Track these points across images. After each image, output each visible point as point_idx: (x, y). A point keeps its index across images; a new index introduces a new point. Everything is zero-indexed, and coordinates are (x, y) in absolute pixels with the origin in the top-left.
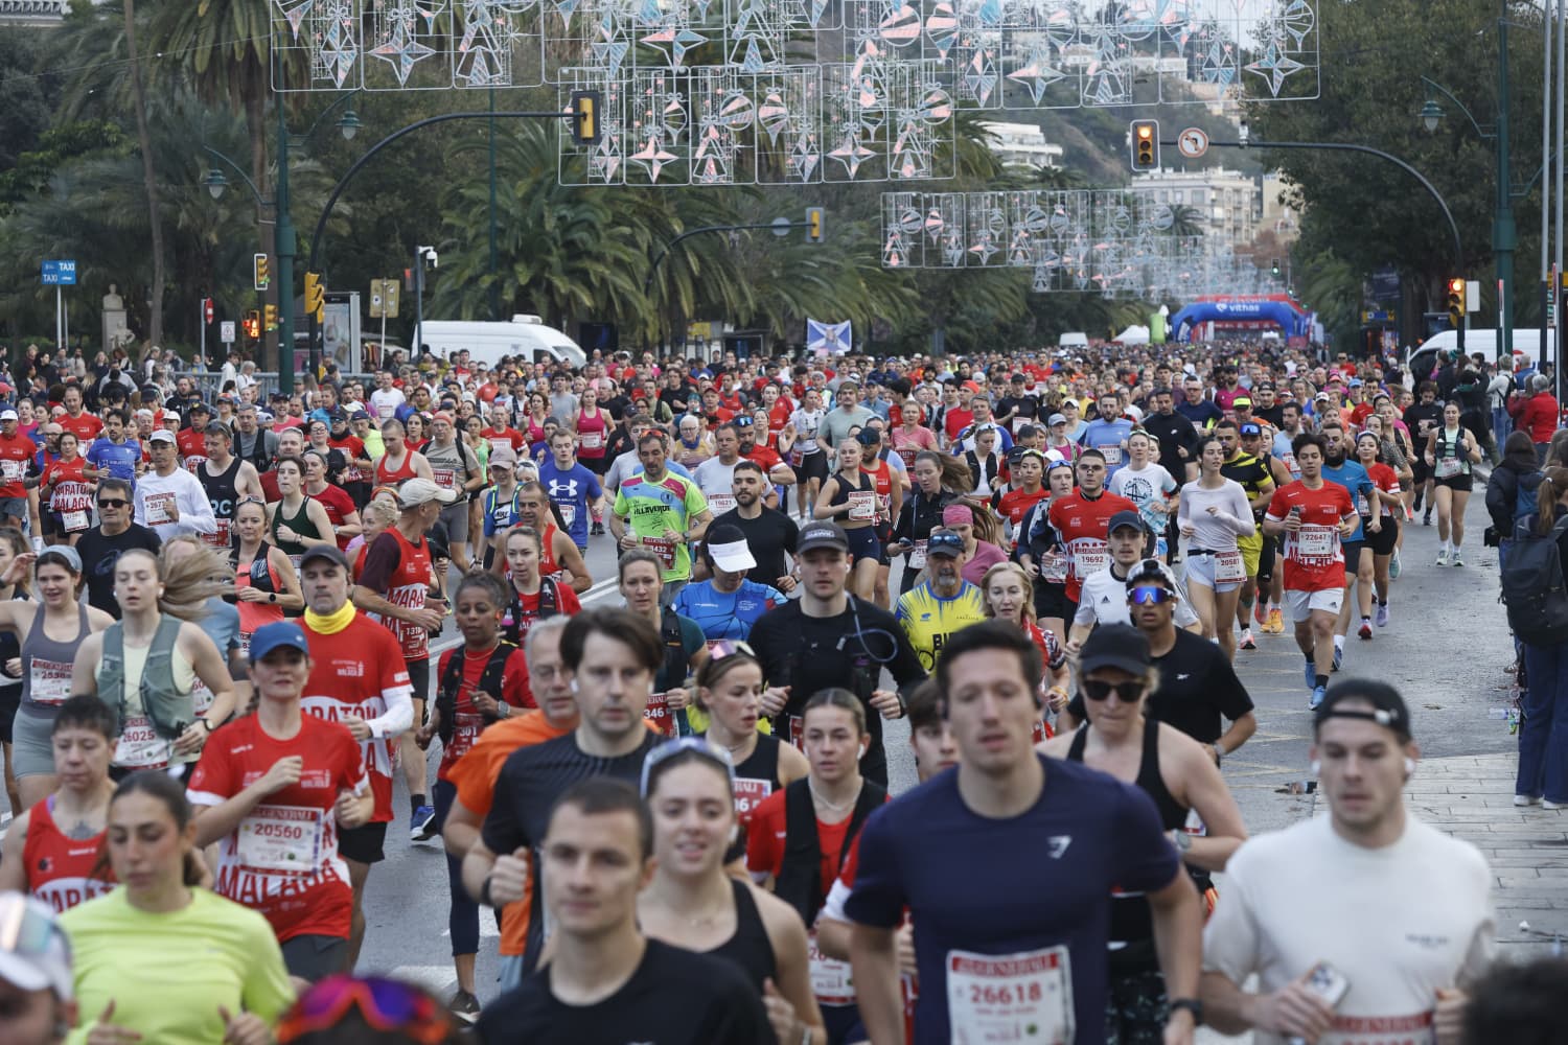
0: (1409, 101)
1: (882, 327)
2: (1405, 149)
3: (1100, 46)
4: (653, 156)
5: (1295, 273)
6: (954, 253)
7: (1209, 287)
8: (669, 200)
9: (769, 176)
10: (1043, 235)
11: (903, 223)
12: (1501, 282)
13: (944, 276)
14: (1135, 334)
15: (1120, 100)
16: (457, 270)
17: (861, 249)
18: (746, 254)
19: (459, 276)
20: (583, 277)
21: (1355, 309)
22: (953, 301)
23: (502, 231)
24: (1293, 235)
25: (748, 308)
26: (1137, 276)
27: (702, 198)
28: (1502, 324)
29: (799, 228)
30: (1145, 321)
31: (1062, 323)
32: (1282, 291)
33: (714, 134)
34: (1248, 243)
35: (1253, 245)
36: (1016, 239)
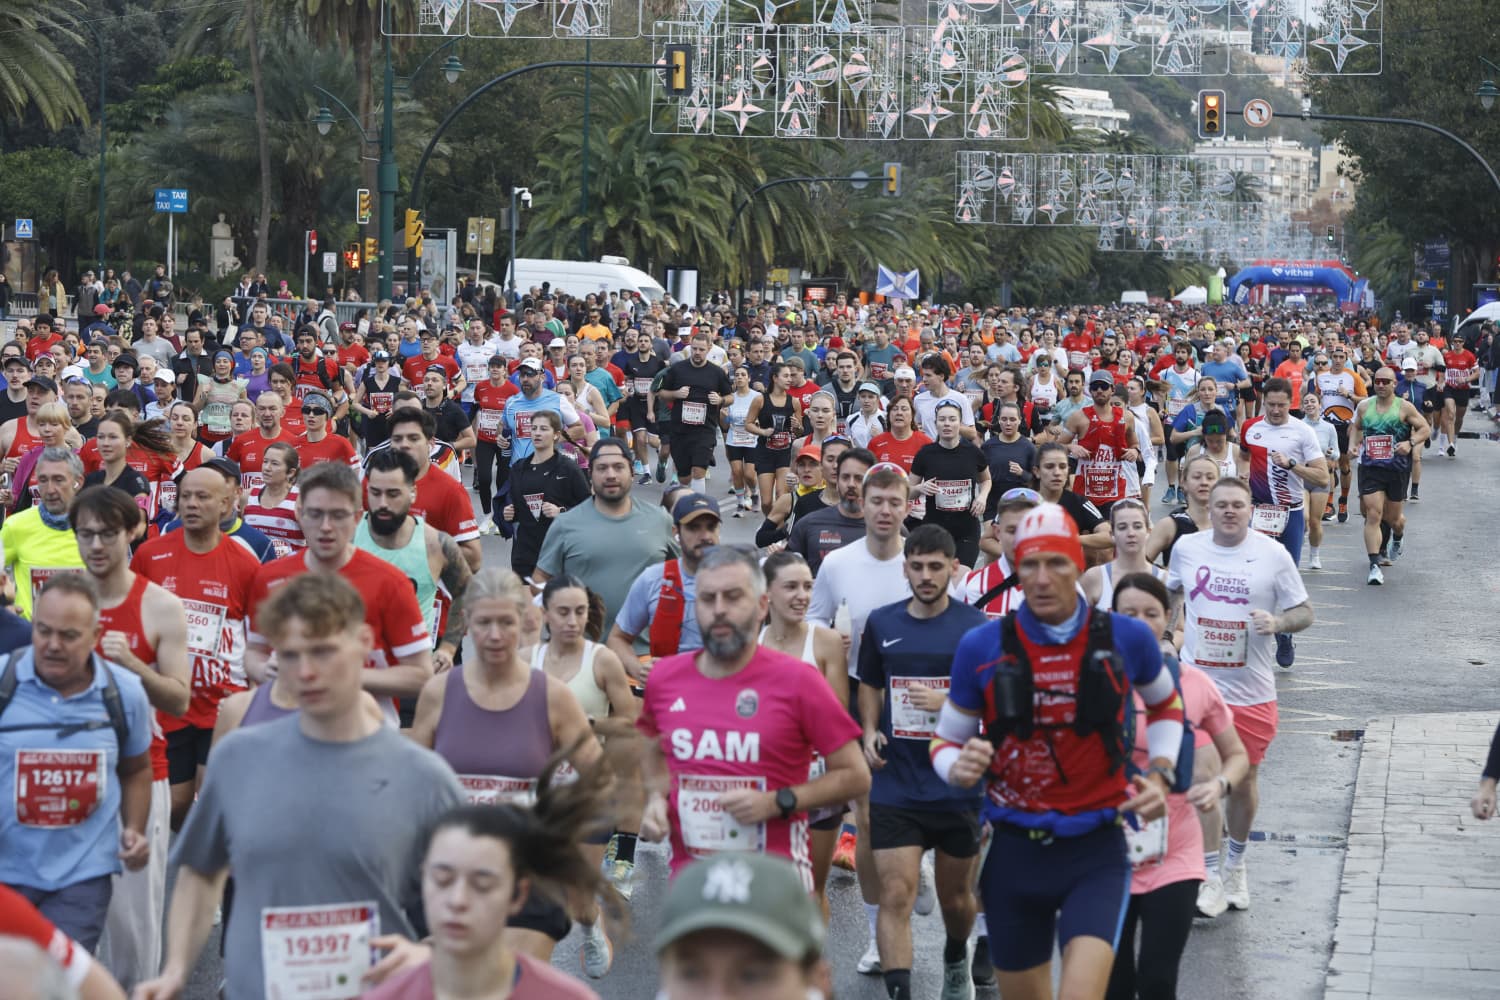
0: (1466, 79)
1: (952, 279)
2: (1460, 126)
3: (1172, 17)
4: (741, 108)
5: (1349, 240)
6: (1024, 211)
7: (1266, 251)
8: (752, 151)
9: (850, 131)
10: (1109, 196)
11: (976, 181)
13: (1013, 231)
14: (1194, 295)
15: (1189, 70)
16: (549, 210)
17: (935, 203)
18: (825, 205)
19: (551, 217)
20: (669, 222)
21: (1407, 276)
22: (1021, 257)
23: (593, 176)
24: (1348, 204)
25: (825, 257)
26: (1198, 240)
27: (785, 150)
29: (877, 182)
30: (1204, 282)
31: (1123, 281)
32: (1335, 257)
33: (800, 89)
34: (1304, 211)
35: (1309, 212)
36: (1084, 199)
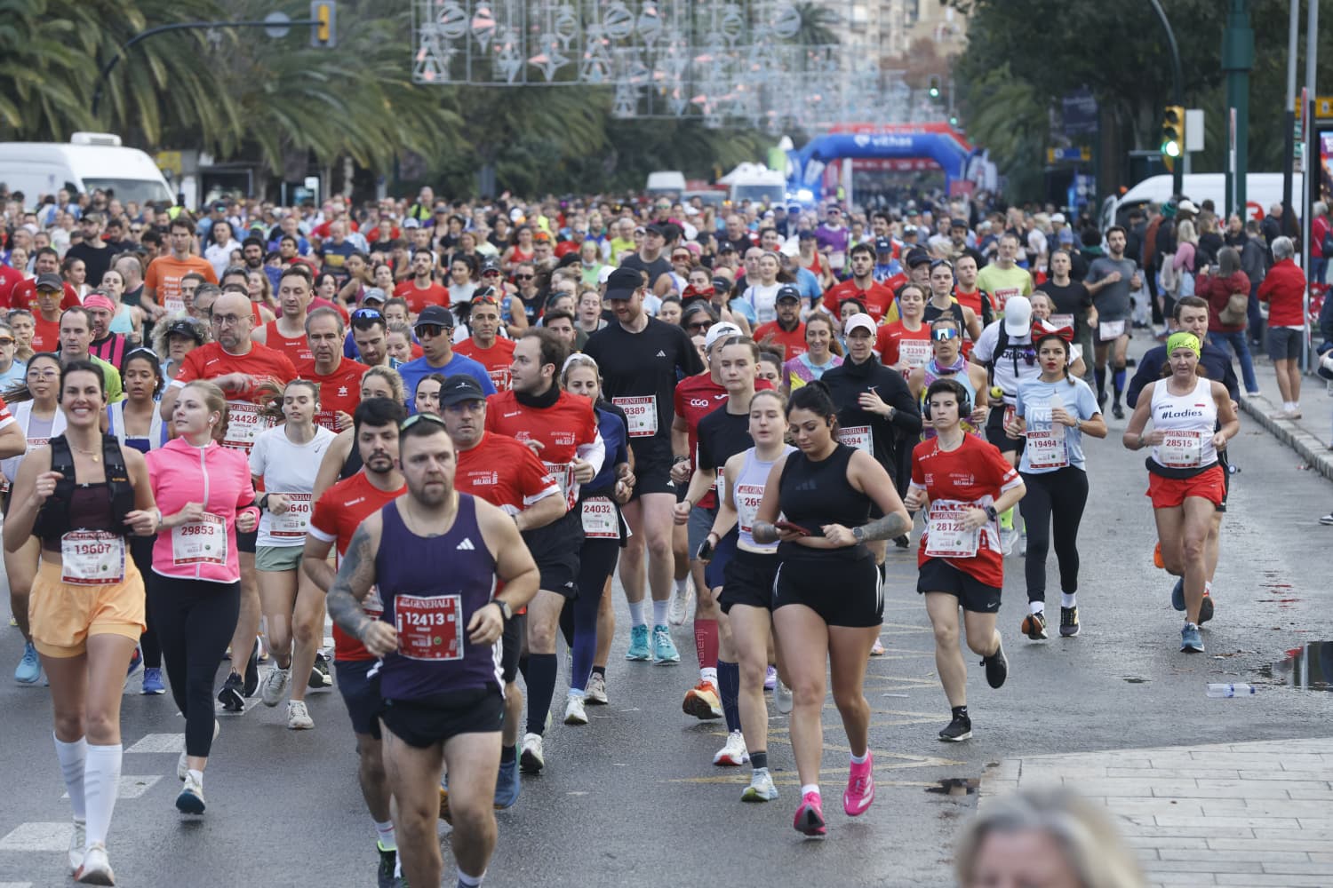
1: (412, 161)
5: (961, 95)
6: (509, 65)
7: (845, 113)
10: (628, 42)
11: (441, 22)
12: (1233, 112)
13: (494, 95)
14: (747, 174)
17: (385, 56)
18: (230, 61)
20: (7, 88)
21: (1039, 144)
22: (507, 129)
24: (958, 45)
25: (232, 134)
26: (752, 99)
28: (1233, 168)
29: (302, 27)
30: (761, 158)
31: (651, 159)
32: (941, 119)
34: (897, 55)
35: (905, 57)
36: (592, 47)
